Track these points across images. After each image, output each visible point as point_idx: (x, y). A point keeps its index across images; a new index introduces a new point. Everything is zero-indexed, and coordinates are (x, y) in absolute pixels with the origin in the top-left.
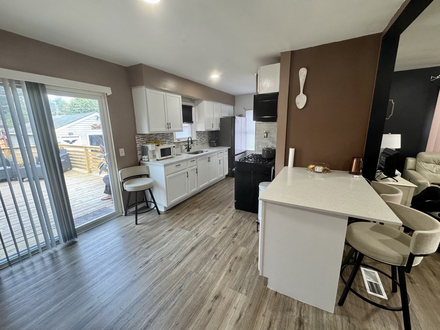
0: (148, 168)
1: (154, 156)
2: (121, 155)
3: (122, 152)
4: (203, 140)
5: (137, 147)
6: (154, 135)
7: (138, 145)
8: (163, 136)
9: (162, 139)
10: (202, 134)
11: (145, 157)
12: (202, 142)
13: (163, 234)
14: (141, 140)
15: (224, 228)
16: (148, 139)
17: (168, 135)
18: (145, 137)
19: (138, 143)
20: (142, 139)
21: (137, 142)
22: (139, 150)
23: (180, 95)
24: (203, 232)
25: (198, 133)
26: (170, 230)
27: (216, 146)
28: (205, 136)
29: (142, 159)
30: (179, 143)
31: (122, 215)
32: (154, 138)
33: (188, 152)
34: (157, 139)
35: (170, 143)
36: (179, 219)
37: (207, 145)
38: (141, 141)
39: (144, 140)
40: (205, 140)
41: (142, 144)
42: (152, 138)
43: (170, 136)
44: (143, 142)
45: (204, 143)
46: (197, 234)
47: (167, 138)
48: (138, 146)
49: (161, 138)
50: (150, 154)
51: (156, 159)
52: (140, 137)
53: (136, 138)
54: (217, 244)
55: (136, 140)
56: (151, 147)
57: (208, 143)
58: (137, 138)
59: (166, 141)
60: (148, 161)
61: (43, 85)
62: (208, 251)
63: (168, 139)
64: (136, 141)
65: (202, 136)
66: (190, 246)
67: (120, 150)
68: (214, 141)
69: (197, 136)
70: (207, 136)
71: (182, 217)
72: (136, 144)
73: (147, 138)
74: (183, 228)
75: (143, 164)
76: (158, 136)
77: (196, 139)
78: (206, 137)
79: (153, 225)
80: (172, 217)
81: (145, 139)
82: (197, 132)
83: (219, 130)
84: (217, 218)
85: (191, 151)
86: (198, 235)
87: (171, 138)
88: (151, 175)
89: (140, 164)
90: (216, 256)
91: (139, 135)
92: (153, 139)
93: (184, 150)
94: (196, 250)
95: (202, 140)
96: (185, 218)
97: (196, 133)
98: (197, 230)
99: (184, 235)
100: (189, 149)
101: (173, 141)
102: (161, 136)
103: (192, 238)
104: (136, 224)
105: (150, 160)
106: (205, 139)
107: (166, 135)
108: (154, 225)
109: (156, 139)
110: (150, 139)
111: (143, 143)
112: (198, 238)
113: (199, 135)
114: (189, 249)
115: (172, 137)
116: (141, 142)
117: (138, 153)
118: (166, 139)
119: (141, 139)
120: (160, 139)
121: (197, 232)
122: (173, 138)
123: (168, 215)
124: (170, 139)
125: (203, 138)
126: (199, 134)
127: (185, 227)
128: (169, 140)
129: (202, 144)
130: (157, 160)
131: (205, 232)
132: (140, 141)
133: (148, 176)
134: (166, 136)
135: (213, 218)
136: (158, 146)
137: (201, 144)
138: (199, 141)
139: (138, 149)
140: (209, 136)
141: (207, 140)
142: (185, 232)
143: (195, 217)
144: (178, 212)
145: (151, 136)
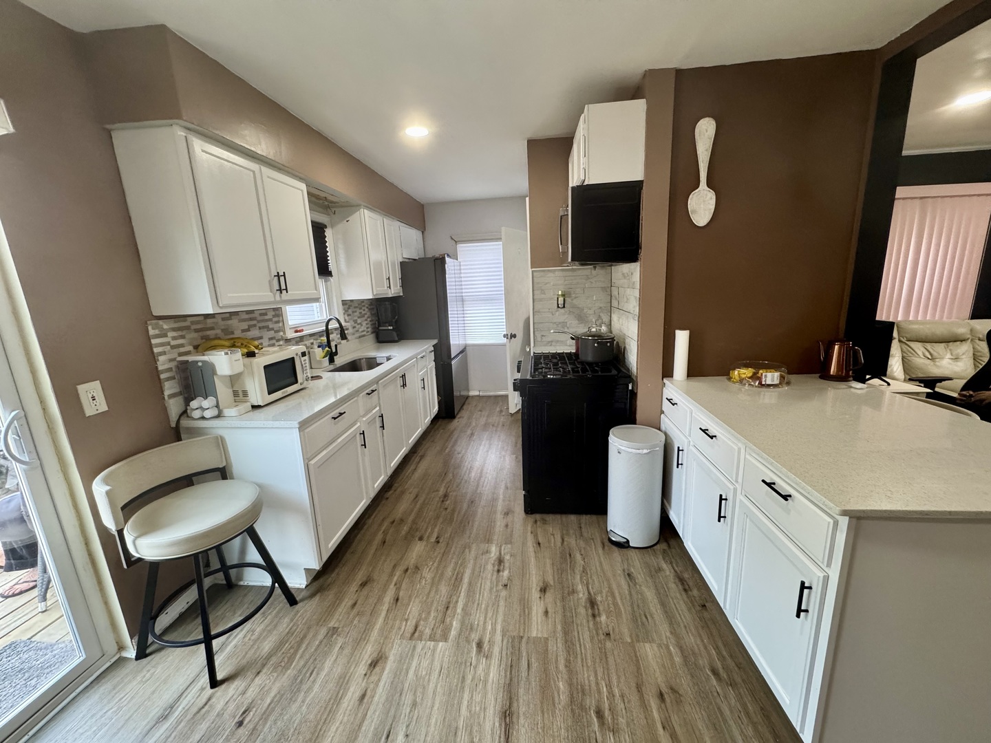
0: (220, 443)
1: (239, 395)
2: (90, 411)
3: (93, 398)
4: (359, 326)
5: (160, 368)
6: (218, 319)
7: (162, 359)
8: (251, 319)
9: (248, 330)
10: (355, 307)
11: (204, 402)
12: (358, 331)
13: (358, 694)
14: (174, 338)
15: (544, 590)
16: (201, 334)
17: (266, 317)
18: (188, 328)
19: (161, 354)
20: (174, 334)
21: (156, 350)
22: (168, 379)
23: (301, 179)
24: (494, 630)
25: (348, 305)
26: (373, 664)
27: (397, 339)
28: (363, 312)
29: (185, 413)
30: (304, 338)
31: (121, 661)
32: (223, 330)
33: (332, 367)
34: (232, 333)
35: (274, 341)
36: (380, 600)
37: (371, 338)
38: (173, 343)
39: (183, 337)
40: (365, 326)
41: (180, 354)
42: (212, 328)
43: (270, 320)
44: (182, 346)
45: (364, 336)
46: (480, 645)
47: (264, 327)
48: (163, 363)
49: (245, 325)
50: (223, 391)
51: (249, 405)
52: (165, 327)
53: (152, 332)
54: (568, 661)
55: (154, 341)
56: (223, 362)
57: (372, 333)
58: (157, 332)
59: (261, 338)
60: (219, 416)
62: (562, 703)
63: (269, 329)
64: (151, 347)
65: (357, 314)
66: (491, 711)
67: (82, 389)
68: (391, 328)
69: (344, 314)
70: (368, 313)
71: (385, 589)
72: (153, 358)
73: (197, 331)
74: (415, 633)
75: (194, 432)
76: (234, 322)
78: (366, 316)
79: (291, 660)
80: (347, 602)
81: (187, 336)
82: (344, 302)
83: (402, 294)
84: (500, 561)
85: (339, 361)
86: (486, 646)
87: (276, 326)
88: (237, 467)
89: (176, 434)
90: (599, 714)
91: (161, 322)
92: (218, 331)
93: (320, 362)
94: (522, 720)
96: (398, 589)
97: (343, 304)
98: (467, 628)
99: (437, 664)
100: (332, 356)
101: (281, 333)
102: (244, 320)
103: (475, 668)
104: (214, 683)
105: (227, 412)
106: (364, 324)
107: (261, 315)
108: (298, 663)
109: (227, 331)
110: (209, 333)
111: (182, 350)
112: (495, 662)
113: (350, 312)
114: (497, 724)
115: (278, 322)
116: (173, 347)
117: (167, 393)
118: (260, 328)
119: (171, 334)
120: (243, 331)
121: (475, 637)
122: (281, 324)
123: (330, 595)
124: (272, 329)
125: (359, 321)
126: (349, 308)
127: (420, 628)
128: (271, 334)
129: (360, 337)
130: (254, 407)
131: (499, 628)
132: (168, 343)
133: (223, 473)
134: (260, 318)
135: (487, 563)
136: (251, 355)
137: (356, 338)
138: (351, 330)
139: (163, 376)
140: (372, 314)
141: (369, 325)
142: (434, 651)
143: (427, 574)
144: (360, 576)
145: (209, 321)
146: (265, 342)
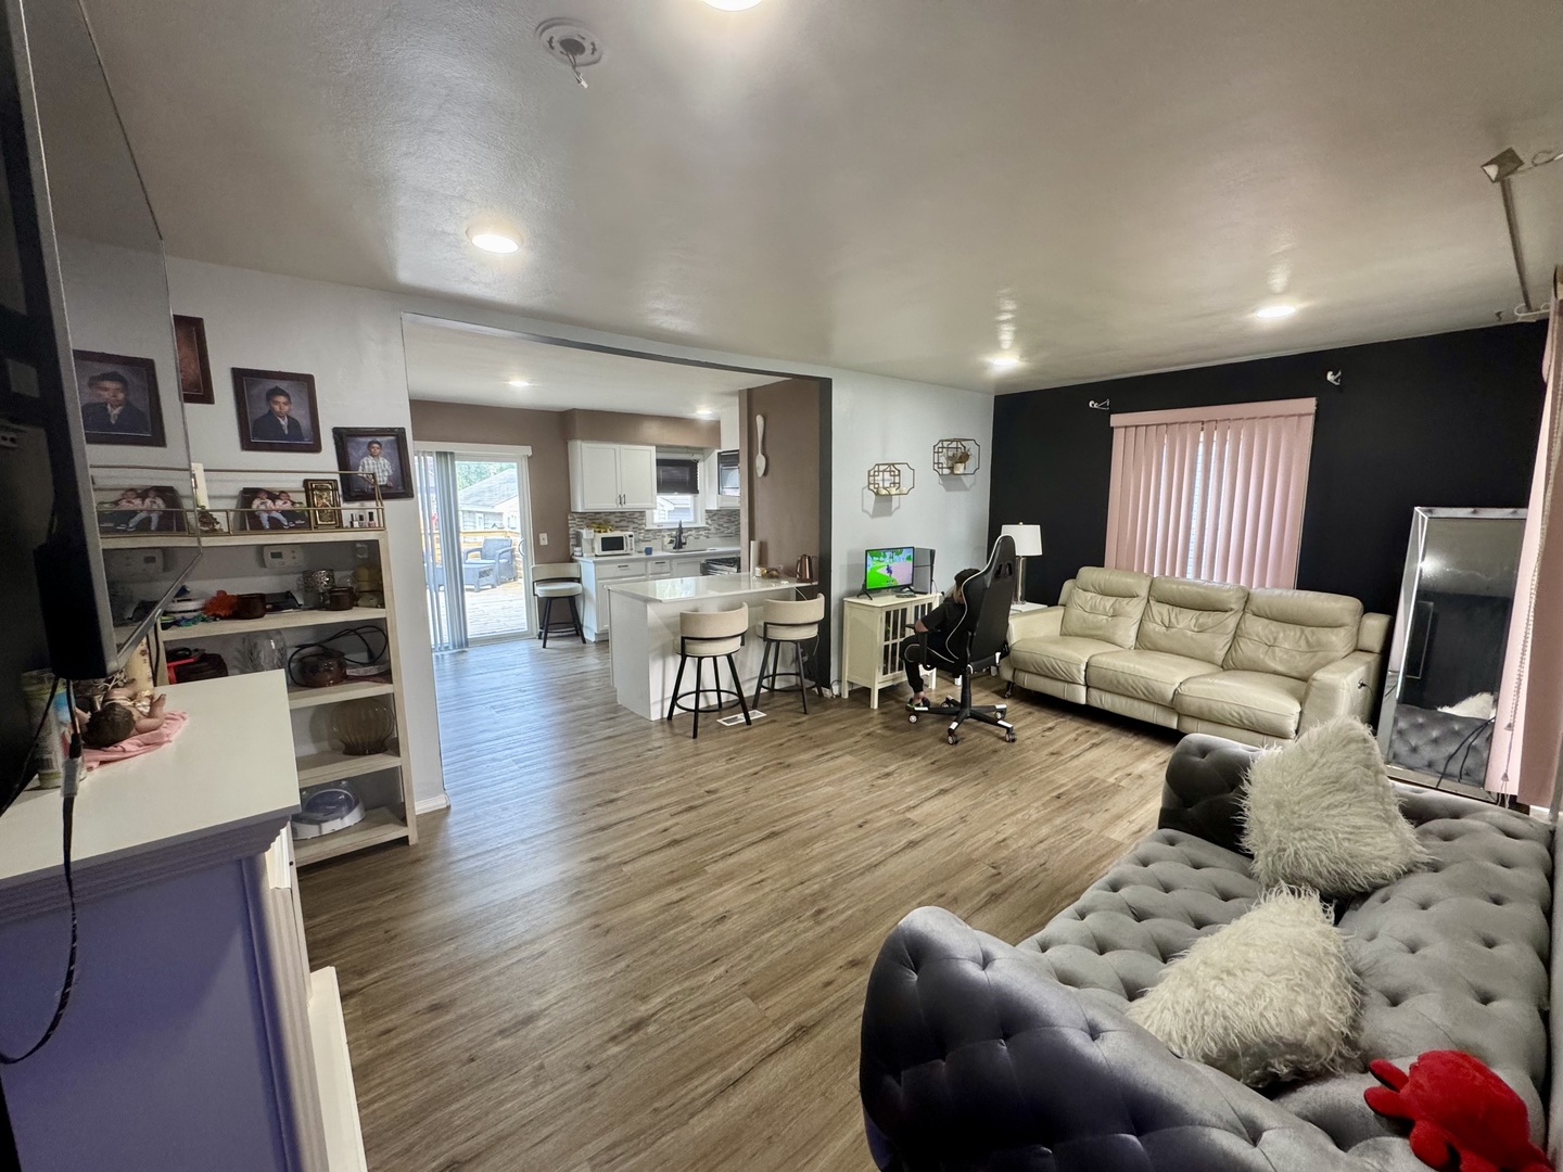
0: (580, 567)
1: (593, 549)
2: (542, 544)
3: (544, 539)
4: (725, 529)
5: (569, 533)
6: (603, 515)
7: (570, 529)
8: (621, 516)
9: (620, 522)
10: (719, 515)
11: (577, 549)
12: (723, 532)
14: (578, 522)
16: (592, 521)
17: (634, 516)
18: (581, 517)
19: (571, 527)
20: (576, 519)
21: (569, 525)
22: (571, 538)
23: (651, 445)
25: (713, 513)
29: (574, 553)
30: (660, 531)
31: (534, 638)
32: (604, 520)
35: (637, 530)
38: (575, 523)
41: (577, 528)
42: (598, 519)
43: (637, 518)
44: (578, 525)
45: (731, 536)
47: (630, 521)
48: (571, 531)
49: (618, 519)
50: (585, 545)
51: (594, 554)
52: (576, 516)
53: (569, 518)
55: (568, 522)
56: (586, 534)
58: (571, 518)
59: (627, 527)
60: (582, 556)
61: (452, 453)
63: (634, 522)
65: (725, 520)
67: (541, 535)
69: (707, 519)
72: (568, 528)
73: (590, 519)
75: (576, 561)
76: (612, 517)
77: (704, 525)
81: (581, 521)
82: (707, 511)
85: (686, 548)
87: (640, 522)
88: (580, 578)
89: (572, 560)
91: (574, 514)
92: (602, 521)
95: (722, 529)
97: (706, 513)
100: (679, 545)
101: (640, 526)
102: (618, 517)
105: (585, 555)
106: (733, 528)
107: (630, 514)
109: (607, 521)
110: (596, 521)
111: (581, 527)
113: (715, 518)
116: (575, 525)
117: (572, 543)
120: (616, 522)
122: (644, 521)
124: (637, 523)
125: (726, 525)
126: (714, 515)
128: (632, 525)
129: (724, 537)
130: (596, 556)
132: (573, 523)
133: (577, 579)
134: (627, 516)
136: (603, 532)
137: (720, 537)
138: (713, 531)
139: (569, 536)
145: (598, 516)
146: (630, 528)
